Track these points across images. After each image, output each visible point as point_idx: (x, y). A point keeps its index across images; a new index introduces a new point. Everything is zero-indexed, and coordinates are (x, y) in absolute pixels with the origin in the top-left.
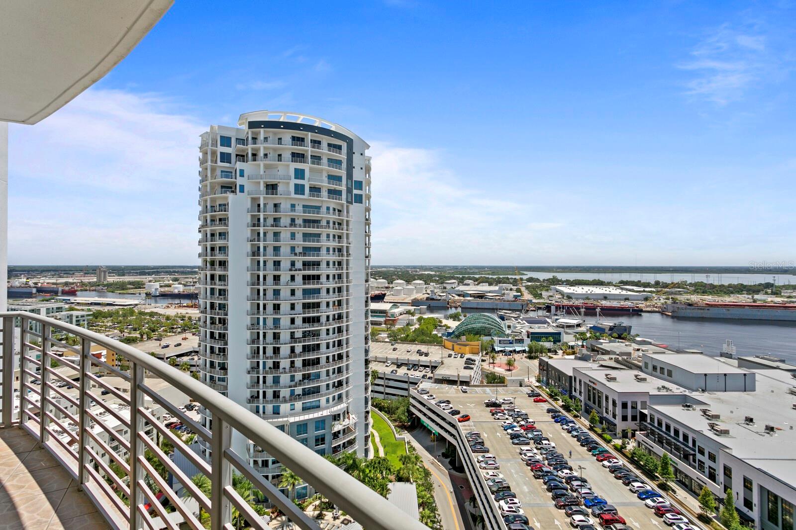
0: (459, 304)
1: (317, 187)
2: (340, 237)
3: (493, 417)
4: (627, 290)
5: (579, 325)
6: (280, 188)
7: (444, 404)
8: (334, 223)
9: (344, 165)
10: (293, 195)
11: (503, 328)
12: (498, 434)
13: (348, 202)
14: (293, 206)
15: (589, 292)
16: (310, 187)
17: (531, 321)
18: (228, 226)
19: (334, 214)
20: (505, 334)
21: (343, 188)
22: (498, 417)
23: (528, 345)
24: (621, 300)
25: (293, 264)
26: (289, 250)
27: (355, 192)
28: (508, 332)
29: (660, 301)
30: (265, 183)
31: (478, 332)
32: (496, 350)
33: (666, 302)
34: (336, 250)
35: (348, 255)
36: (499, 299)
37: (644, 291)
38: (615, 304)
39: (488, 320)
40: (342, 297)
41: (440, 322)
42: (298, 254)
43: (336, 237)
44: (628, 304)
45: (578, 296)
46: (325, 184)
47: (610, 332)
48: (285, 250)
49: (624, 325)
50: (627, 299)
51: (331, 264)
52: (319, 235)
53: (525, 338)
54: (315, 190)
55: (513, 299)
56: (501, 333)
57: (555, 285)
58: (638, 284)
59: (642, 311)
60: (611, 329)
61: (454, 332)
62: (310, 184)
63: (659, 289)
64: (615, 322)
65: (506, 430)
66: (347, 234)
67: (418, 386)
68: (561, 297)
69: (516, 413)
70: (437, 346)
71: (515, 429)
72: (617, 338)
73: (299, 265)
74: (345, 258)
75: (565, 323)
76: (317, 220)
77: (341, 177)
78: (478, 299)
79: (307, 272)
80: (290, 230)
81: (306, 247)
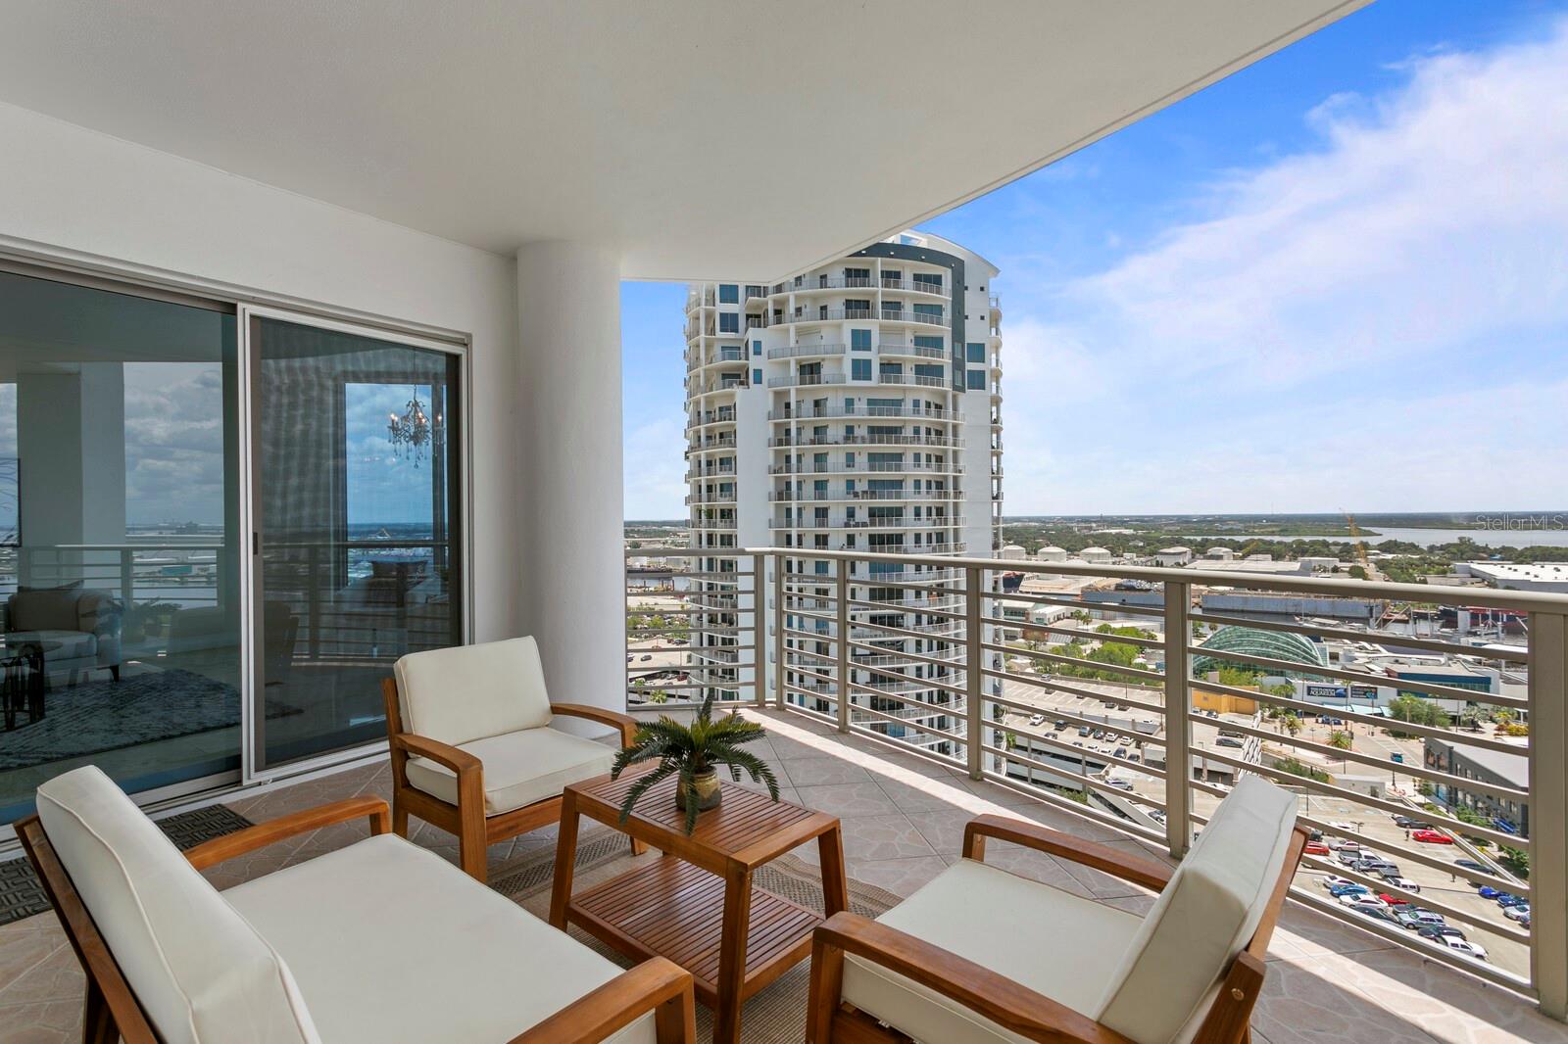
1: (894, 362)
2: (939, 459)
6: (826, 371)
8: (928, 432)
9: (947, 315)
10: (850, 382)
11: (1316, 658)
13: (955, 388)
14: (850, 402)
16: (881, 364)
17: (1397, 647)
18: (735, 447)
19: (928, 413)
21: (946, 361)
23: (1391, 702)
25: (851, 513)
26: (842, 486)
27: (970, 366)
30: (798, 362)
34: (933, 485)
35: (958, 494)
39: (1275, 639)
40: (947, 578)
42: (860, 494)
43: (933, 459)
46: (909, 356)
48: (836, 487)
51: (924, 512)
52: (899, 457)
54: (891, 369)
57: (1466, 560)
62: (881, 359)
65: (1337, 896)
66: (955, 453)
67: (1107, 773)
69: (1363, 859)
71: (1363, 897)
73: (862, 515)
74: (951, 500)
76: (896, 428)
77: (941, 339)
78: (1247, 591)
79: (878, 529)
80: (844, 448)
81: (875, 481)
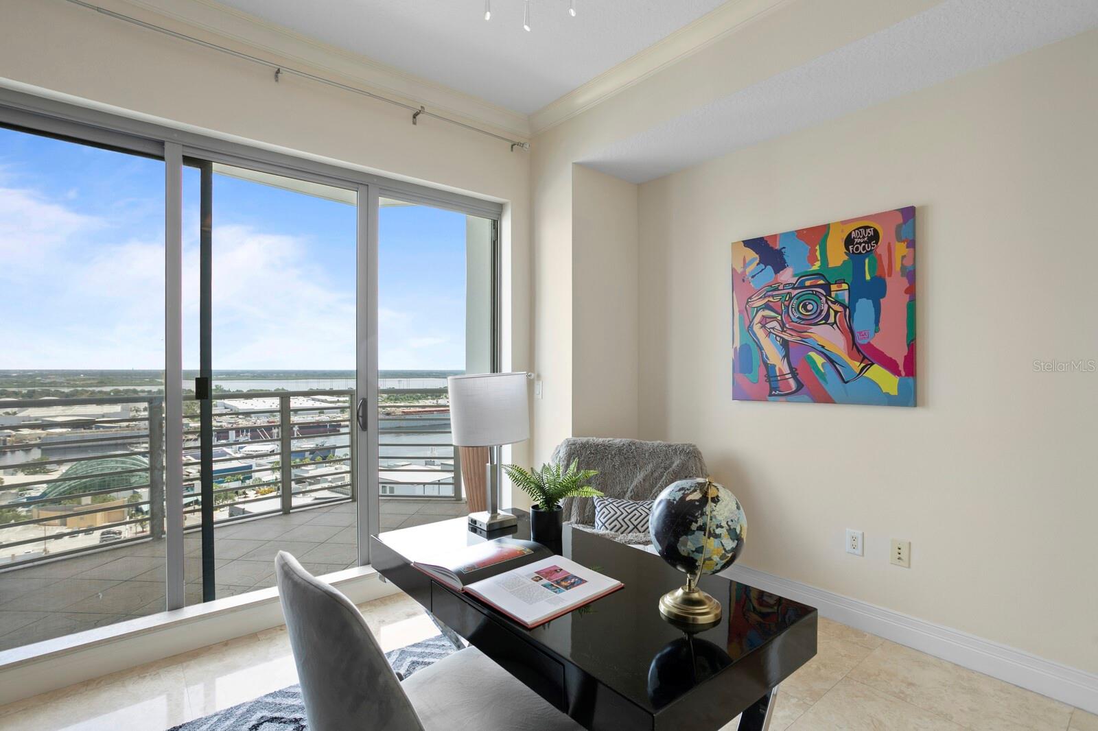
0: (33, 443)
4: (319, 400)
5: (273, 452)
24: (315, 414)
32: (145, 509)
36: (128, 426)
37: (338, 401)
38: (310, 419)
39: (123, 463)
45: (259, 414)
47: (312, 456)
50: (321, 412)
59: (340, 426)
60: (313, 451)
61: (45, 494)
72: (322, 462)
75: (254, 451)
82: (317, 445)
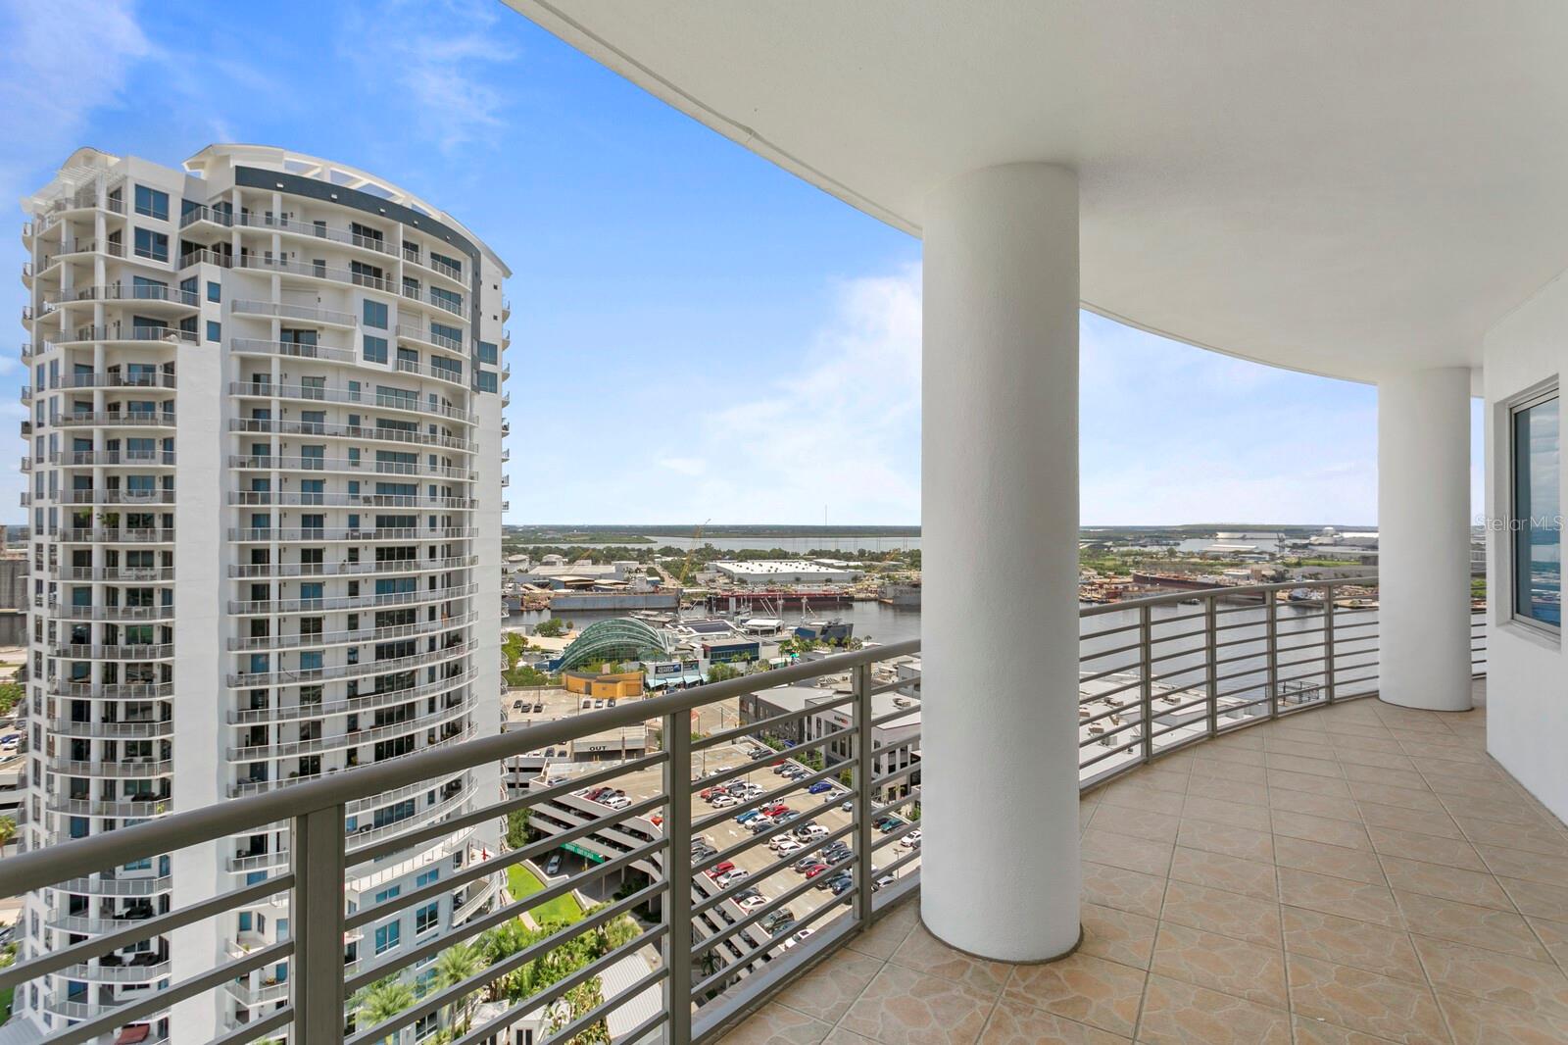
0: (544, 603)
1: (409, 347)
3: (711, 805)
4: (824, 565)
5: (779, 629)
6: (323, 343)
7: (616, 799)
8: (443, 432)
9: (466, 307)
10: (361, 362)
11: (660, 643)
12: (731, 832)
13: (472, 387)
14: (355, 387)
15: (773, 571)
16: (398, 347)
17: (702, 628)
18: (174, 425)
19: (445, 411)
20: (666, 655)
21: (465, 354)
22: (720, 802)
23: (707, 670)
24: (822, 582)
25: (354, 521)
26: (343, 489)
27: (484, 367)
28: (670, 650)
29: (874, 581)
30: (283, 323)
31: (614, 655)
32: (652, 685)
33: (884, 584)
34: (448, 492)
35: (473, 502)
36: (624, 589)
37: (848, 567)
38: (817, 590)
39: (630, 630)
40: (457, 595)
41: (525, 641)
42: (365, 499)
43: (447, 463)
44: (833, 589)
45: (757, 579)
46: (423, 339)
47: (823, 636)
48: (334, 489)
49: (842, 623)
50: (829, 581)
51: (440, 522)
52: (412, 458)
53: (700, 658)
54: (407, 353)
55: (652, 589)
56: (658, 653)
57: (712, 560)
58: (836, 555)
59: (852, 599)
60: (824, 631)
61: (563, 659)
62: (399, 341)
63: (868, 563)
64: (829, 619)
65: (742, 823)
66: (471, 457)
67: (545, 773)
68: (727, 581)
70: (550, 688)
72: (836, 645)
73: (368, 525)
74: (465, 510)
75: (758, 626)
76: (410, 424)
77: (460, 332)
78: (585, 592)
79: (385, 542)
80: (347, 441)
81: (384, 484)
82: (830, 623)
